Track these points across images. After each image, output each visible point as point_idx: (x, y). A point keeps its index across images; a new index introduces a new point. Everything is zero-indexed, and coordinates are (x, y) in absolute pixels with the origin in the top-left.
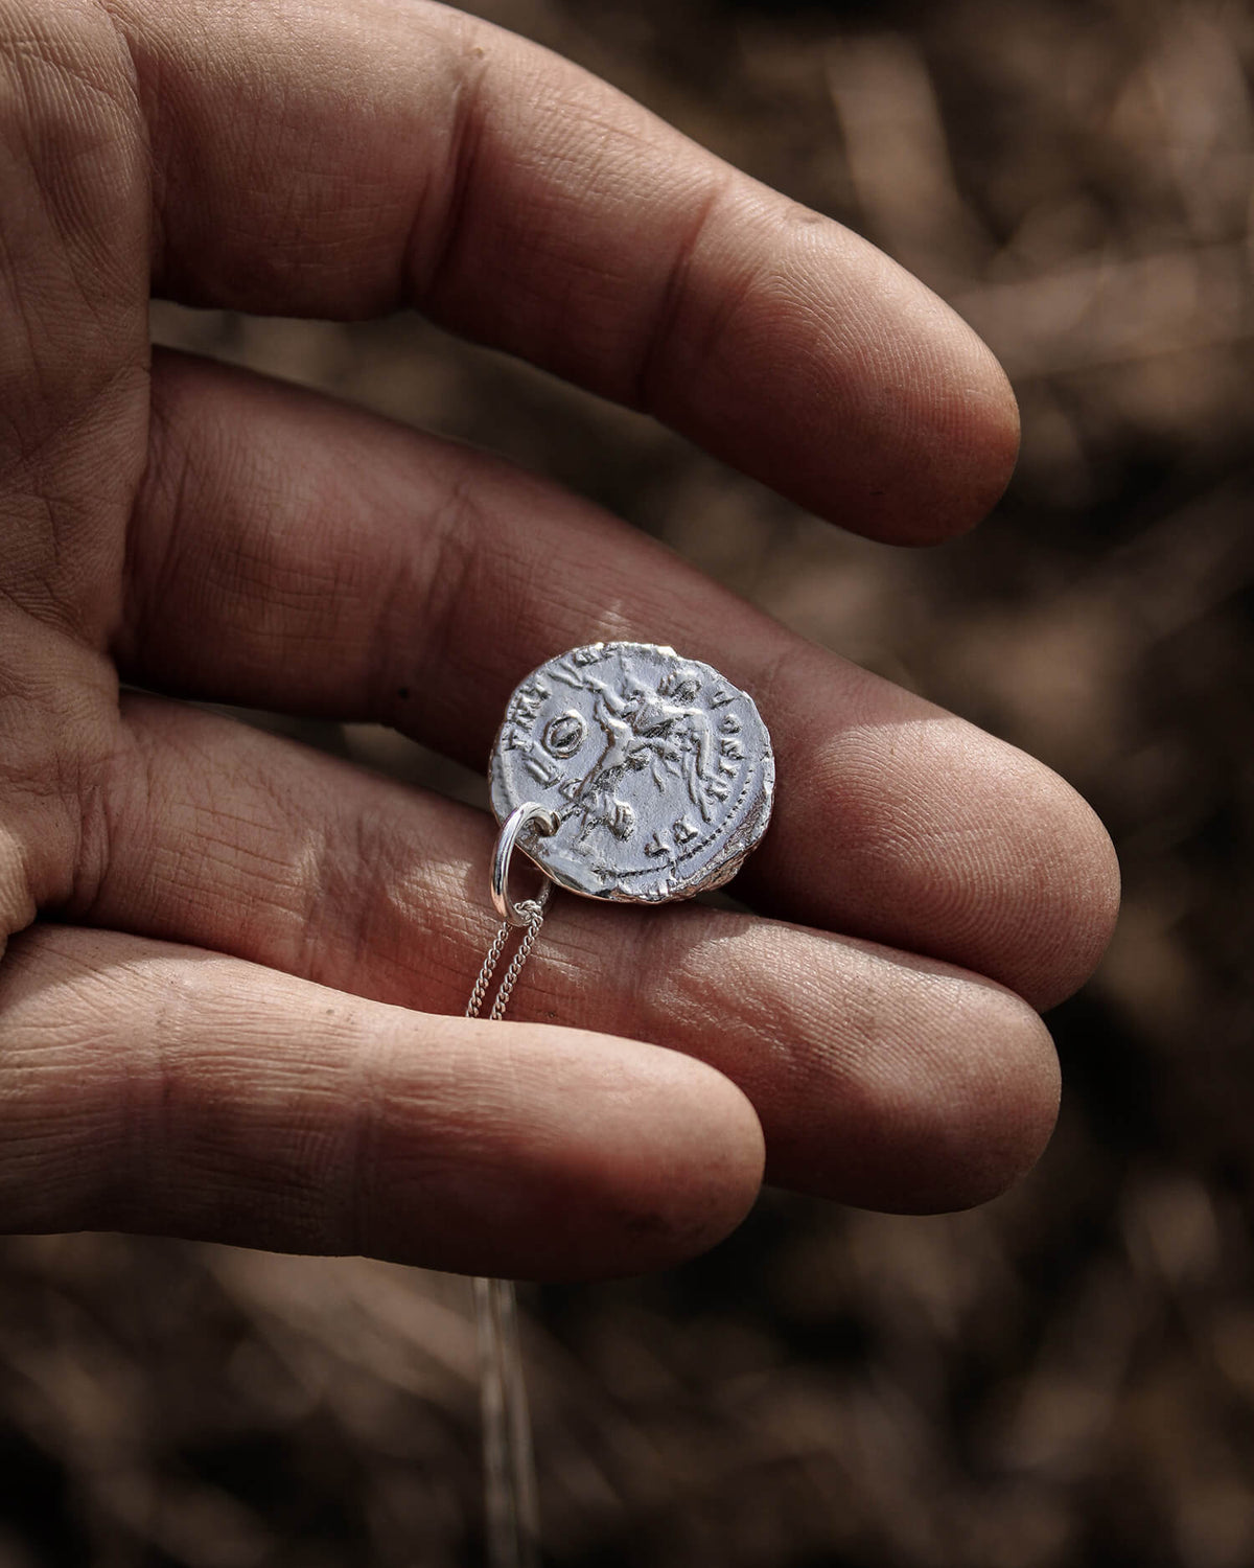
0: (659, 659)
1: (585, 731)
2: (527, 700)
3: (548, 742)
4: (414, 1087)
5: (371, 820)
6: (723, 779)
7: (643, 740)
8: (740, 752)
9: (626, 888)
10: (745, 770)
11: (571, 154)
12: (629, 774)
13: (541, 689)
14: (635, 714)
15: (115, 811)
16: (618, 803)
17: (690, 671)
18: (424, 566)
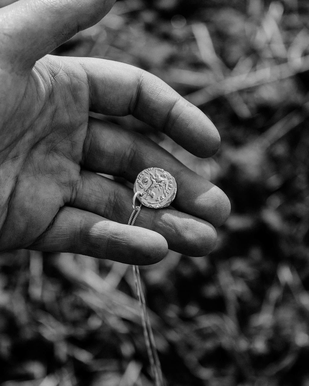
0: (161, 171)
1: (149, 181)
2: (140, 175)
3: (143, 182)
4: (116, 234)
5: (116, 192)
6: (169, 190)
7: (157, 183)
8: (172, 187)
9: (152, 206)
10: (172, 190)
11: (155, 93)
12: (155, 188)
13: (143, 174)
14: (157, 179)
15: (77, 189)
16: (153, 192)
17: (166, 173)
18: (128, 153)
